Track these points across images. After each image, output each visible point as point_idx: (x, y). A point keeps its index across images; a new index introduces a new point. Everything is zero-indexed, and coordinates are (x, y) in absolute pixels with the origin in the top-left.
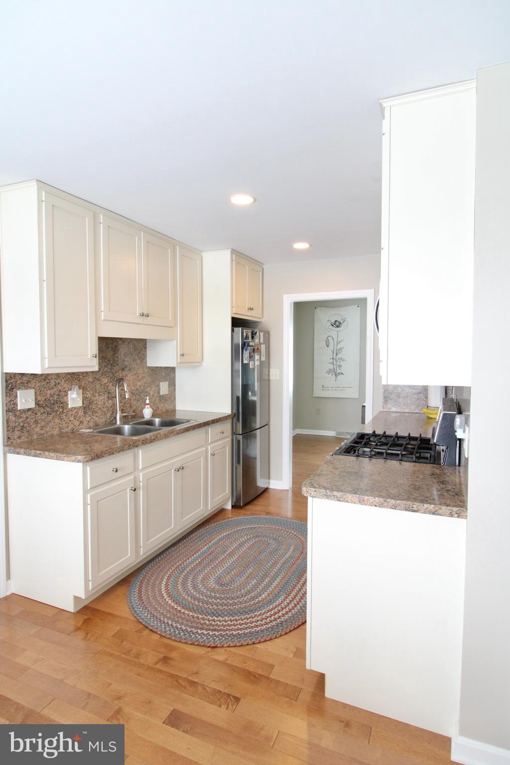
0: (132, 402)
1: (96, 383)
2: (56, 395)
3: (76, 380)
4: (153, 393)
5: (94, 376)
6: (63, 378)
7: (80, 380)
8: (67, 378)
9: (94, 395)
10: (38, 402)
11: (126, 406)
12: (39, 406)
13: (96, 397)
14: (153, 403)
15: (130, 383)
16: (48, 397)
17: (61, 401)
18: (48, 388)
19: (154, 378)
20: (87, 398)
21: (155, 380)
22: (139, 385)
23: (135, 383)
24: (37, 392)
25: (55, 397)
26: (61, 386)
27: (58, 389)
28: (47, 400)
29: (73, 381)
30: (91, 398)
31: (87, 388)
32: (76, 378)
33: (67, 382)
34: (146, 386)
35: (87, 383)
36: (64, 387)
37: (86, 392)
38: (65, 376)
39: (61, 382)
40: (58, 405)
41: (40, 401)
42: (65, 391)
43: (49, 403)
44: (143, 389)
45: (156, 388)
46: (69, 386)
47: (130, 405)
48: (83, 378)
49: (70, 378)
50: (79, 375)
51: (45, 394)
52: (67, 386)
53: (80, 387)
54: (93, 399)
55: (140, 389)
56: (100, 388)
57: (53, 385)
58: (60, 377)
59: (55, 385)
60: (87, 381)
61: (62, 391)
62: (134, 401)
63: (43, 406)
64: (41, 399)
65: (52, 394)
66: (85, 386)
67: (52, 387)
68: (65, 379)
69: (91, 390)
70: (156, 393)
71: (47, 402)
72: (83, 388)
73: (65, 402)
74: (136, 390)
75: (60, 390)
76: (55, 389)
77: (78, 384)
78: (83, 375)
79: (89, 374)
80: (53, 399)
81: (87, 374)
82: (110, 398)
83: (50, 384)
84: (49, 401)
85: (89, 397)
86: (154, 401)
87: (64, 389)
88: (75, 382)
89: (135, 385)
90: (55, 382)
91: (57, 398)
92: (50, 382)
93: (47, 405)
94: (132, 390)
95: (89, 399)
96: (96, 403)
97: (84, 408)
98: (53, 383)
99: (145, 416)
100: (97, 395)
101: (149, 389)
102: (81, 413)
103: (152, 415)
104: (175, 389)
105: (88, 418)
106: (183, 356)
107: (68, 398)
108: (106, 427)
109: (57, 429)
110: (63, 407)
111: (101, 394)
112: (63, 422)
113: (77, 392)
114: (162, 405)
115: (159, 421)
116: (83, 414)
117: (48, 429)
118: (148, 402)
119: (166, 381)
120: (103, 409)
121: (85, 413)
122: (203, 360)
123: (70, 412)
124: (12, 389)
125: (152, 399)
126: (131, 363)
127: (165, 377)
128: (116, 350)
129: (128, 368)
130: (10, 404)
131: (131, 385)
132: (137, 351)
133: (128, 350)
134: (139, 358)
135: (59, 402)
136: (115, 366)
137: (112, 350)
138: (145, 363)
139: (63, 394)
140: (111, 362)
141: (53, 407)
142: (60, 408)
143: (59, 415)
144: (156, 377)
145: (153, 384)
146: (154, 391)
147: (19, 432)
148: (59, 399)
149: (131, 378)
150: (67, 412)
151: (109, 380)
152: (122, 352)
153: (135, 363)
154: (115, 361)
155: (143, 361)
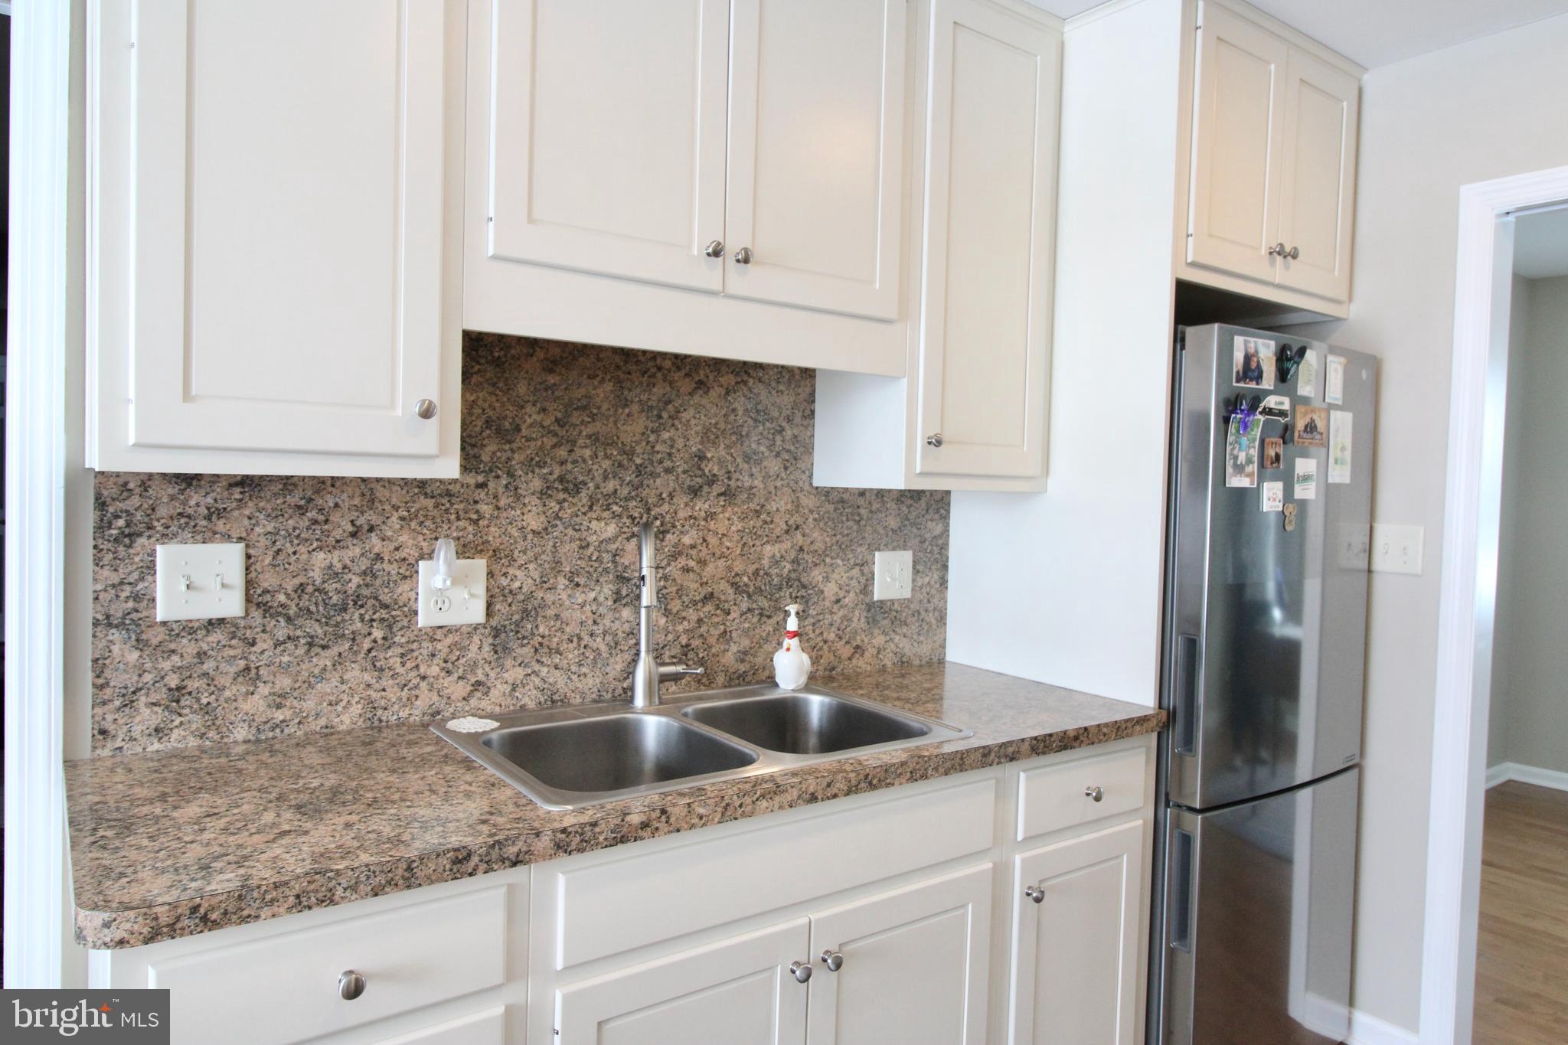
0: (734, 620)
1: (557, 538)
2: (354, 574)
3: (458, 519)
4: (840, 592)
5: (551, 511)
6: (393, 506)
7: (478, 520)
8: (413, 510)
9: (545, 582)
10: (260, 595)
11: (705, 634)
12: (264, 610)
13: (559, 591)
14: (834, 629)
15: (728, 544)
16: (316, 577)
17: (380, 598)
18: (315, 545)
19: (848, 535)
20: (511, 592)
21: (851, 541)
22: (773, 556)
23: (753, 546)
24: (257, 554)
25: (350, 580)
26: (383, 540)
27: (367, 549)
28: (310, 589)
29: (443, 522)
30: (532, 592)
31: (515, 556)
32: (457, 513)
33: (413, 524)
34: (807, 562)
35: (516, 534)
36: (396, 544)
37: (504, 570)
38: (406, 503)
39: (384, 522)
40: (362, 611)
41: (268, 592)
42: (404, 559)
43: (321, 604)
44: (790, 571)
45: (856, 572)
46: (425, 540)
47: (725, 632)
48: (496, 513)
49: (431, 509)
50: (476, 502)
51: (300, 567)
52: (415, 543)
53: (479, 548)
54: (542, 598)
55: (774, 571)
56: (577, 557)
57: (344, 531)
58: (380, 501)
59: (354, 535)
60: (517, 526)
61: (386, 558)
62: (744, 617)
63: (284, 612)
64: (278, 583)
65: (336, 569)
66: (502, 547)
67: (338, 541)
68: (405, 514)
69: (530, 562)
70: (848, 592)
71: (307, 597)
72: (494, 551)
73: (401, 604)
74: (753, 574)
75: (378, 555)
76: (351, 547)
77: (471, 536)
78: (494, 501)
79: (526, 501)
80: (338, 586)
81: (518, 499)
82: (628, 599)
83: (326, 527)
84: (317, 594)
85: (520, 588)
86: (839, 621)
87: (397, 549)
88: (454, 528)
89: (751, 557)
90: (352, 522)
91: (359, 586)
92: (326, 521)
93: (308, 610)
94: (737, 575)
95: (521, 597)
96: (557, 616)
97: (496, 632)
98: (342, 524)
99: (782, 685)
100: (562, 582)
101: (817, 575)
102: (479, 650)
103: (812, 677)
104: (943, 582)
105: (516, 674)
106: (939, 443)
107: (414, 589)
108: (601, 712)
109: (356, 709)
110: (389, 625)
111: (582, 580)
112: (387, 682)
113: (449, 564)
114: (879, 640)
115: (822, 704)
116: (492, 657)
117: (309, 705)
118: (792, 624)
119: (905, 548)
120: (586, 639)
121: (500, 650)
122: (1046, 471)
123: (425, 644)
124: (129, 535)
125: (832, 613)
126: (733, 470)
127: (900, 528)
128: (665, 415)
129: (717, 489)
130: (118, 596)
131: (733, 556)
132: (768, 425)
133: (724, 416)
134: (774, 453)
135: (372, 602)
136: (658, 475)
137: (644, 414)
138: (803, 469)
139: (394, 572)
140: (638, 461)
141: (339, 619)
142: (375, 624)
143: (370, 651)
144: (855, 527)
145: (841, 554)
146: (841, 582)
147: (156, 709)
148: (371, 589)
149: (734, 528)
150: (408, 642)
151: (625, 529)
152: (693, 422)
153: (754, 470)
154: (659, 456)
155: (794, 462)
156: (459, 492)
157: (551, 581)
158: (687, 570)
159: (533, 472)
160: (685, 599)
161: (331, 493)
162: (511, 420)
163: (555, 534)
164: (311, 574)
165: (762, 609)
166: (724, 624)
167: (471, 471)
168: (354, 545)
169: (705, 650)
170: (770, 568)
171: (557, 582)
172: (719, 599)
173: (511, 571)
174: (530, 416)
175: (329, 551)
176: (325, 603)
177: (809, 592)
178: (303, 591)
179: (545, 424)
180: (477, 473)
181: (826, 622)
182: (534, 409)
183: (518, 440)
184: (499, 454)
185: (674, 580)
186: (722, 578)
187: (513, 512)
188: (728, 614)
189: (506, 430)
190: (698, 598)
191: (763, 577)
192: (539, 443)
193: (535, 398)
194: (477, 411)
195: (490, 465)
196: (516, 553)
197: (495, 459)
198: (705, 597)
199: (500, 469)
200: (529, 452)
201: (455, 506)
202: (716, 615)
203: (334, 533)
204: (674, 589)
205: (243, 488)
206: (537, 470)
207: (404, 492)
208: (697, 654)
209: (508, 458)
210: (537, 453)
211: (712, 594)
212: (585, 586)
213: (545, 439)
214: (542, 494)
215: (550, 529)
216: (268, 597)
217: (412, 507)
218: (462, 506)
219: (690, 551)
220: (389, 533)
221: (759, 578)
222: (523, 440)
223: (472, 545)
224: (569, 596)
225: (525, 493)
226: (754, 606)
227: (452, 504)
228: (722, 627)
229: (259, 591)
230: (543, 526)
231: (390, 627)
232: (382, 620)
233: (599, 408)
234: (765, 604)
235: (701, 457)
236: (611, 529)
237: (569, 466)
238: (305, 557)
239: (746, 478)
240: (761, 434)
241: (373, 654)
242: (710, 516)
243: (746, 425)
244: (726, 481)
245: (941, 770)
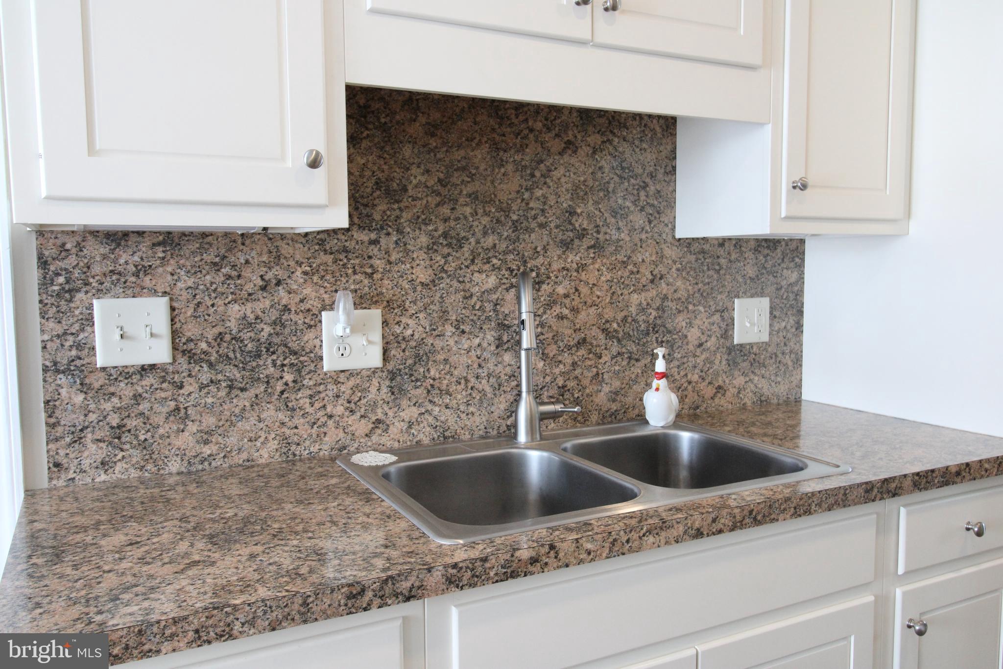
0: (605, 363)
1: (443, 289)
2: (265, 324)
3: (355, 273)
4: (702, 337)
5: (437, 264)
6: (297, 262)
7: (372, 274)
8: (314, 265)
9: (434, 330)
10: (184, 344)
11: (580, 377)
12: (189, 357)
13: (447, 338)
14: (697, 371)
15: (598, 293)
16: (233, 327)
17: (290, 345)
18: (230, 298)
19: (708, 283)
20: (404, 339)
21: (712, 289)
22: (640, 304)
23: (622, 294)
24: (180, 307)
25: (263, 329)
26: (290, 293)
27: (276, 301)
28: (228, 337)
29: (341, 276)
30: (423, 339)
31: (406, 306)
32: (354, 267)
33: (315, 278)
34: (671, 309)
35: (407, 286)
36: (301, 297)
37: (397, 319)
38: (308, 259)
39: (289, 277)
40: (274, 357)
41: (192, 340)
42: (309, 310)
43: (238, 350)
44: (655, 318)
45: (716, 318)
46: (326, 292)
47: (598, 374)
48: (388, 267)
49: (331, 264)
50: (370, 257)
51: (218, 318)
52: (318, 295)
53: (374, 299)
54: (432, 344)
55: (641, 318)
56: (462, 306)
57: (255, 286)
58: (285, 258)
59: (263, 288)
60: (407, 279)
61: (293, 309)
62: (614, 361)
63: (206, 358)
64: (200, 332)
65: (249, 319)
66: (394, 298)
67: (250, 295)
68: (308, 269)
69: (421, 311)
70: (710, 336)
71: (225, 344)
72: (388, 302)
73: (308, 351)
74: (622, 321)
75: (286, 306)
76: (262, 300)
77: (367, 289)
78: (386, 256)
79: (415, 256)
80: (252, 334)
81: (408, 254)
82: (509, 345)
83: (239, 282)
84: (234, 342)
85: (412, 335)
86: (702, 363)
87: (302, 301)
88: (351, 281)
89: (620, 305)
90: (261, 276)
91: (270, 335)
92: (239, 276)
93: (227, 356)
94: (607, 321)
95: (413, 344)
96: (446, 361)
97: (393, 375)
98: (252, 279)
99: (652, 422)
100: (449, 329)
101: (681, 321)
102: (378, 391)
103: (678, 416)
104: (799, 327)
105: (410, 413)
106: (804, 187)
107: (319, 337)
108: (488, 447)
109: (273, 445)
110: (298, 369)
111: (466, 328)
112: (298, 421)
113: (348, 314)
114: (740, 381)
115: (692, 440)
116: (388, 397)
117: (232, 440)
118: (660, 366)
119: (762, 294)
120: (473, 381)
121: (397, 392)
122: (908, 214)
123: (330, 387)
124: (70, 291)
125: (695, 356)
126: (601, 224)
127: (757, 276)
128: (538, 174)
129: (588, 242)
130: (62, 345)
131: (603, 303)
132: (632, 181)
133: (592, 173)
134: (639, 208)
135: (281, 349)
136: (533, 230)
137: (518, 173)
138: (666, 222)
139: (300, 322)
140: (515, 217)
141: (254, 364)
142: (286, 369)
143: (282, 392)
144: (715, 276)
145: (703, 302)
146: (704, 328)
147: (101, 445)
148: (281, 337)
149: (603, 278)
150: (315, 385)
151: (505, 281)
152: (563, 180)
153: (620, 223)
154: (533, 212)
155: (657, 216)
156: (354, 248)
157: (440, 329)
158: (561, 317)
159: (420, 229)
160: (561, 344)
161: (242, 251)
162: (398, 182)
163: (441, 285)
164: (228, 324)
165: (630, 353)
166: (596, 367)
167: (364, 229)
168: (264, 298)
169: (580, 391)
170: (637, 315)
171: (445, 330)
172: (591, 344)
173: (404, 320)
174: (415, 177)
175: (243, 304)
176: (241, 350)
177: (674, 337)
178: (221, 339)
179: (429, 184)
180: (369, 230)
181: (690, 364)
182: (418, 170)
183: (405, 200)
184: (388, 213)
185: (550, 327)
186: (593, 325)
187: (403, 266)
188: (600, 357)
189: (395, 191)
190: (572, 343)
191: (631, 323)
192: (425, 202)
193: (420, 160)
194: (368, 173)
195: (381, 223)
196: (407, 303)
197: (385, 218)
198: (579, 343)
199: (390, 227)
200: (415, 211)
201: (352, 261)
202: (589, 359)
203: (246, 287)
204: (550, 335)
205: (165, 247)
206: (423, 227)
207: (306, 249)
208: (573, 395)
209: (397, 217)
210: (423, 212)
211: (584, 340)
212: (470, 333)
213: (430, 199)
214: (429, 249)
215: (437, 282)
216: (191, 345)
217: (314, 263)
218: (357, 261)
219: (564, 300)
220: (295, 287)
221: (628, 325)
222: (410, 200)
223: (368, 297)
224: (456, 342)
225: (412, 248)
226: (624, 350)
227: (349, 260)
228: (595, 370)
229: (184, 340)
230: (431, 278)
231: (299, 371)
232: (292, 365)
233: (477, 168)
234: (634, 348)
235: (572, 213)
236: (492, 281)
237: (452, 224)
238: (222, 308)
239: (614, 232)
240: (627, 189)
241: (285, 395)
242: (581, 267)
243: (612, 182)
244: (595, 234)
245: (825, 506)
